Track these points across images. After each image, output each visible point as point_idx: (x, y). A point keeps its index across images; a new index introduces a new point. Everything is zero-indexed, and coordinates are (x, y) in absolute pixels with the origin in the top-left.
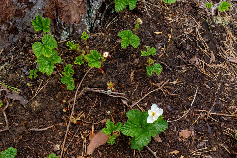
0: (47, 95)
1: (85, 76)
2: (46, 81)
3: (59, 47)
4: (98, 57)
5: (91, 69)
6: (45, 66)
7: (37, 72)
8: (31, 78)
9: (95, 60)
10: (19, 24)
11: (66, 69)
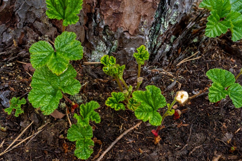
0: (29, 157)
1: (119, 138)
2: (37, 129)
3: (84, 71)
4: (158, 102)
5: (135, 129)
7: (25, 103)
8: (9, 113)
9: (150, 108)
10: (21, 6)
11: (84, 109)
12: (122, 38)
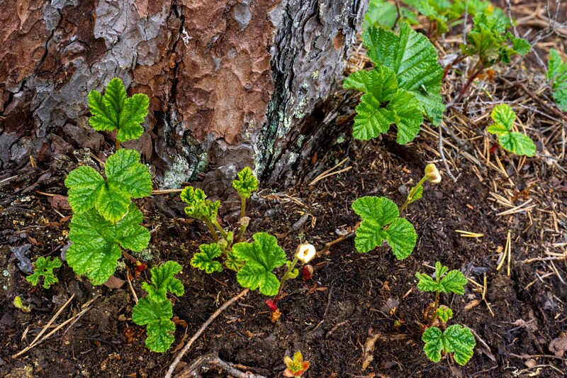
0: (70, 353)
1: (214, 316)
2: (80, 306)
3: (153, 206)
4: (273, 258)
5: (239, 299)
6: (89, 250)
7: (59, 266)
8: (34, 284)
9: (262, 267)
10: (43, 103)
11: (157, 274)
12: (213, 148)
